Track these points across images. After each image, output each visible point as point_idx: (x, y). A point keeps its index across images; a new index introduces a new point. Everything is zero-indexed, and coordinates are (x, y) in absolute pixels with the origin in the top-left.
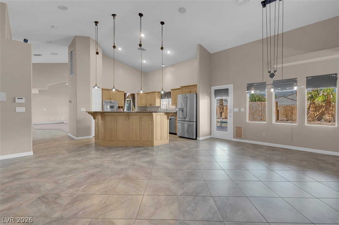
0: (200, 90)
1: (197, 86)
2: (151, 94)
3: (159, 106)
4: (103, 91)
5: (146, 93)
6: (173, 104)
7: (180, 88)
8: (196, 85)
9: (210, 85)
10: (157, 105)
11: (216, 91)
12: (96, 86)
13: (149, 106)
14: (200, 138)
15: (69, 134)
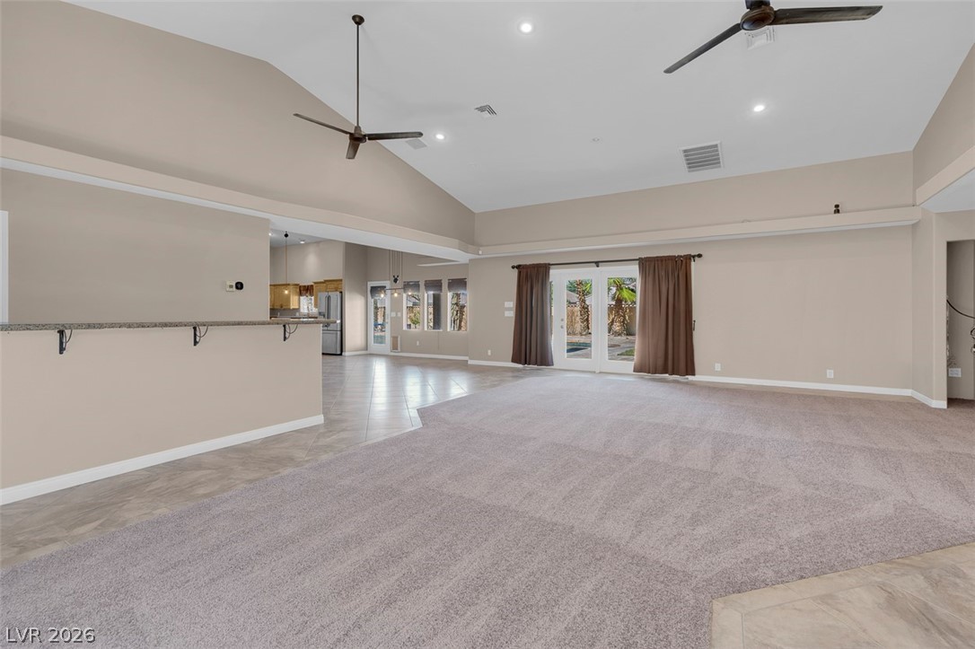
0: (346, 286)
2: (283, 287)
3: (297, 307)
5: (274, 285)
6: (316, 306)
7: (324, 281)
8: (341, 280)
9: (366, 278)
10: (293, 307)
11: (372, 288)
13: (279, 307)
14: (346, 353)
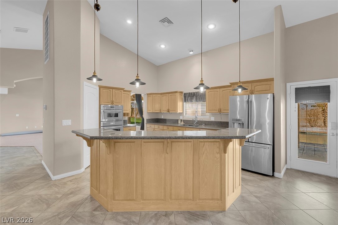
0: (280, 87)
1: (273, 80)
2: (170, 95)
4: (101, 89)
5: (161, 94)
7: (230, 84)
10: (179, 111)
12: (94, 76)
13: (165, 112)
15: (43, 163)
